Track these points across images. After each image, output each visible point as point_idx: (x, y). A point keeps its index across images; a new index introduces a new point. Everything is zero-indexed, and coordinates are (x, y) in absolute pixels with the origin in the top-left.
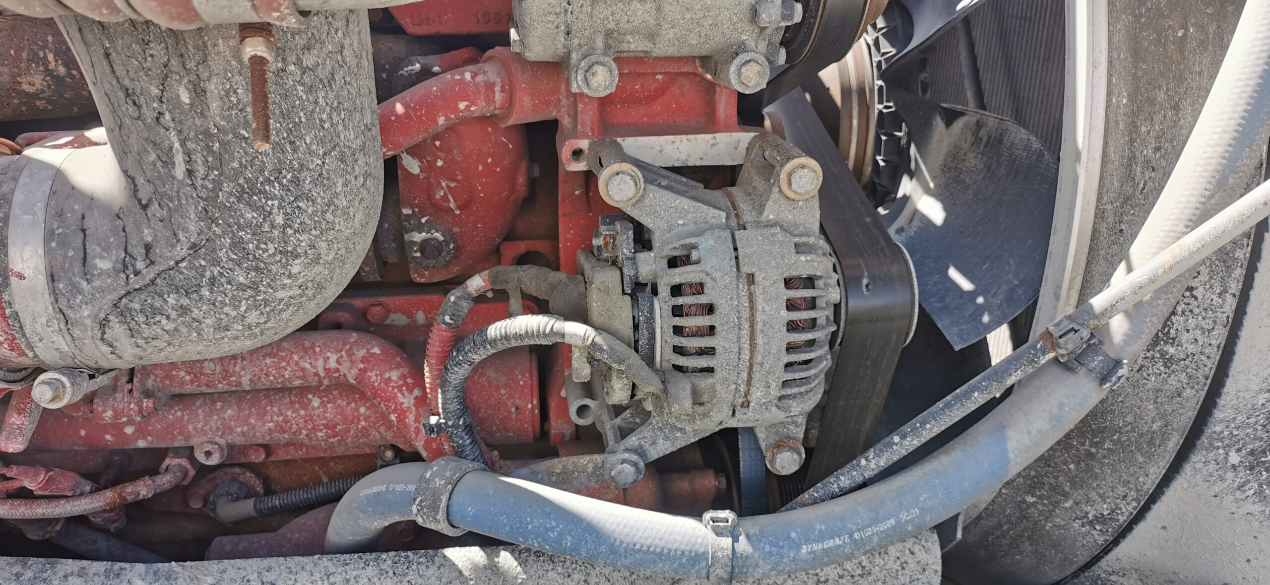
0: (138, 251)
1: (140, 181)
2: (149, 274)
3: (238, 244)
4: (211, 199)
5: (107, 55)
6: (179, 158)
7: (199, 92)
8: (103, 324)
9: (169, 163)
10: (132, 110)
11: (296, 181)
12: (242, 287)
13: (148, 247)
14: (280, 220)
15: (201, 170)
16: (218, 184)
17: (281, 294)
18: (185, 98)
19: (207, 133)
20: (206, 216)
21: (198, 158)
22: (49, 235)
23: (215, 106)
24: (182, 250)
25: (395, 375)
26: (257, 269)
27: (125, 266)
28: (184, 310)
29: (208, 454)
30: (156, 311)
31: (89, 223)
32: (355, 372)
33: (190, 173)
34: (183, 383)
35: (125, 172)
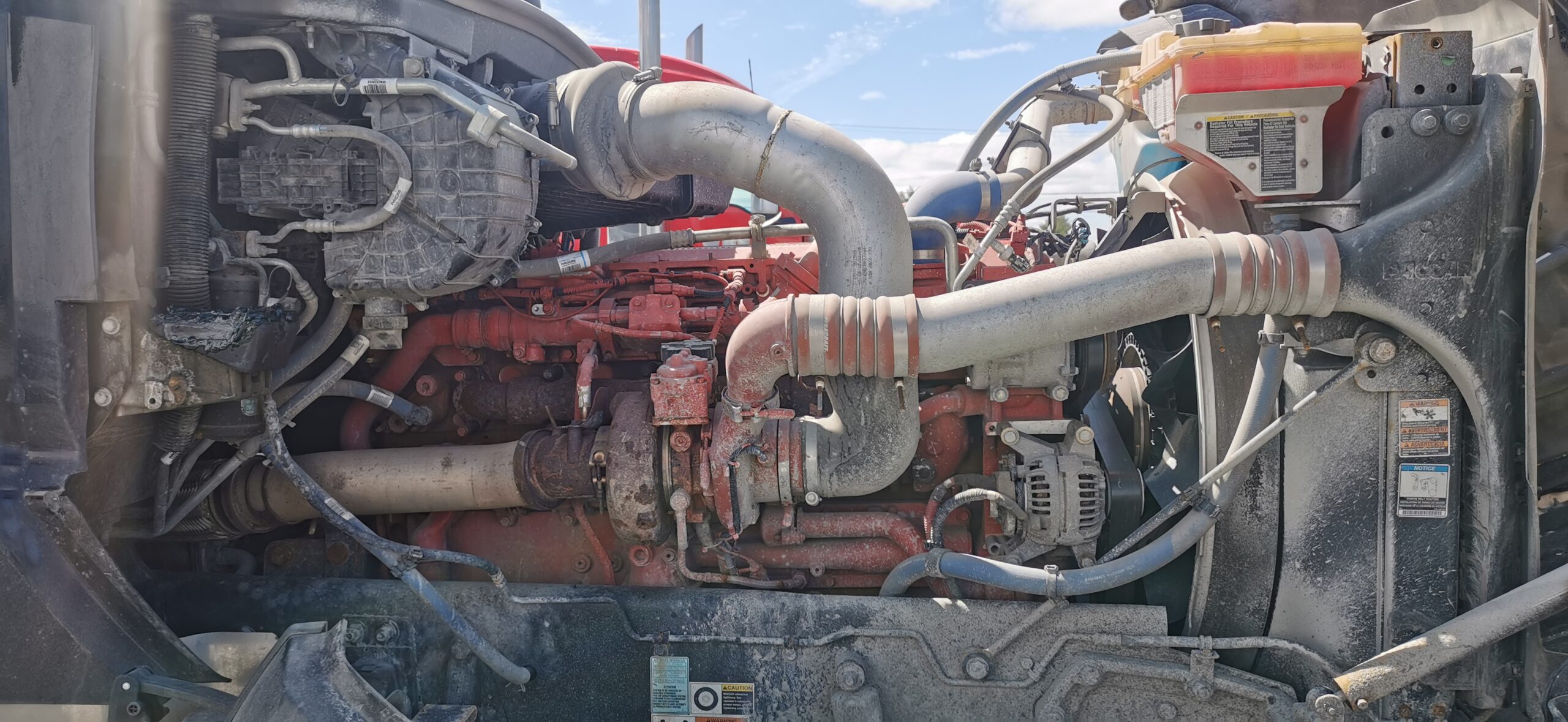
0: (846, 450)
1: (849, 426)
2: (848, 458)
3: (877, 448)
4: (871, 433)
5: (844, 387)
6: (863, 419)
7: (872, 398)
8: (831, 475)
9: (859, 421)
10: (850, 404)
11: (897, 428)
12: (876, 464)
13: (849, 448)
14: (891, 441)
15: (869, 423)
16: (874, 427)
17: (887, 468)
18: (867, 400)
19: (872, 411)
20: (869, 439)
21: (869, 419)
22: (818, 444)
23: (876, 402)
24: (860, 450)
25: (908, 529)
26: (881, 458)
27: (841, 455)
28: (857, 471)
29: (817, 570)
30: (849, 471)
31: (831, 441)
32: (889, 528)
33: (866, 424)
34: (814, 531)
35: (844, 424)
